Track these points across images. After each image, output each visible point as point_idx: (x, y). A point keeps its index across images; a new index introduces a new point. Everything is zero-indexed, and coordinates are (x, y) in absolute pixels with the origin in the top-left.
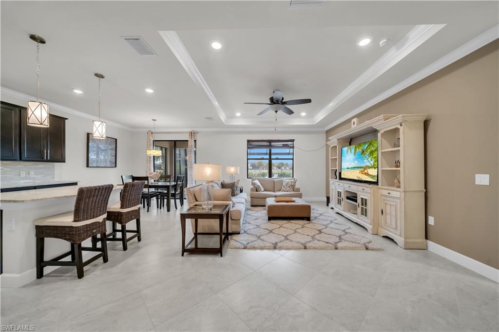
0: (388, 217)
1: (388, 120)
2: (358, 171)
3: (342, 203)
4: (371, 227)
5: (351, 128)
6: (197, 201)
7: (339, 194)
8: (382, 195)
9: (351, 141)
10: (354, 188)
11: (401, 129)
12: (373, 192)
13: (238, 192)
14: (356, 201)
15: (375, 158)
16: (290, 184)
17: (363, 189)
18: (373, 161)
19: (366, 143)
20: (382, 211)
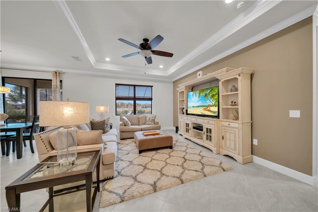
0: (228, 142)
1: (228, 72)
2: (202, 108)
3: (190, 131)
4: (216, 149)
5: (197, 78)
6: (53, 149)
7: (187, 125)
8: (223, 126)
9: (193, 88)
10: (200, 121)
11: (240, 78)
12: (217, 123)
13: (109, 129)
14: (202, 130)
15: (215, 99)
16: (152, 119)
17: (208, 122)
18: (214, 101)
19: (208, 89)
20: (223, 137)
